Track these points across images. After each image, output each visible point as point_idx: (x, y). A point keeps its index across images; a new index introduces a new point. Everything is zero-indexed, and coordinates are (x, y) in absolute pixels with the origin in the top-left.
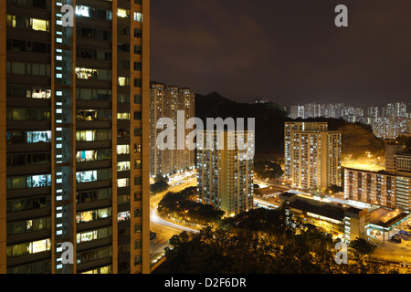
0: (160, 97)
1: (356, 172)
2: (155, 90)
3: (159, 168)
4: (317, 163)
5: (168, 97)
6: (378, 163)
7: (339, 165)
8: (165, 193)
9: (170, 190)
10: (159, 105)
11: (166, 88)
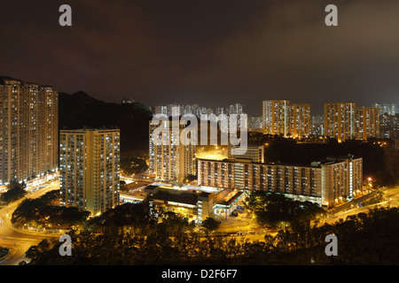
0: (16, 94)
1: (207, 162)
2: (10, 87)
3: (14, 174)
4: (177, 157)
5: (25, 95)
6: (223, 154)
7: (194, 157)
8: (20, 201)
9: (27, 196)
10: (15, 103)
11: (23, 84)
